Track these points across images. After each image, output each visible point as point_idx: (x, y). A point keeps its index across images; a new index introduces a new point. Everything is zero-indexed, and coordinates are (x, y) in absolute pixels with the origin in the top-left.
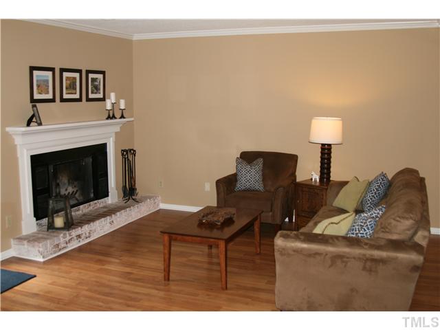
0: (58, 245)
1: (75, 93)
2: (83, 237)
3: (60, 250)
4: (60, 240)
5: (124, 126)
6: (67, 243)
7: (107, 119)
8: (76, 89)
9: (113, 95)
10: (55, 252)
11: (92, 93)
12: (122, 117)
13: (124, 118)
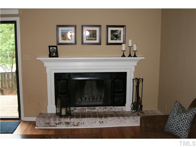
0: (49, 123)
1: (96, 40)
2: (71, 124)
3: (50, 126)
4: (51, 121)
5: (140, 62)
6: (56, 124)
7: (122, 57)
8: (96, 37)
9: (130, 41)
10: (45, 126)
11: (112, 39)
12: (135, 56)
13: (136, 57)
